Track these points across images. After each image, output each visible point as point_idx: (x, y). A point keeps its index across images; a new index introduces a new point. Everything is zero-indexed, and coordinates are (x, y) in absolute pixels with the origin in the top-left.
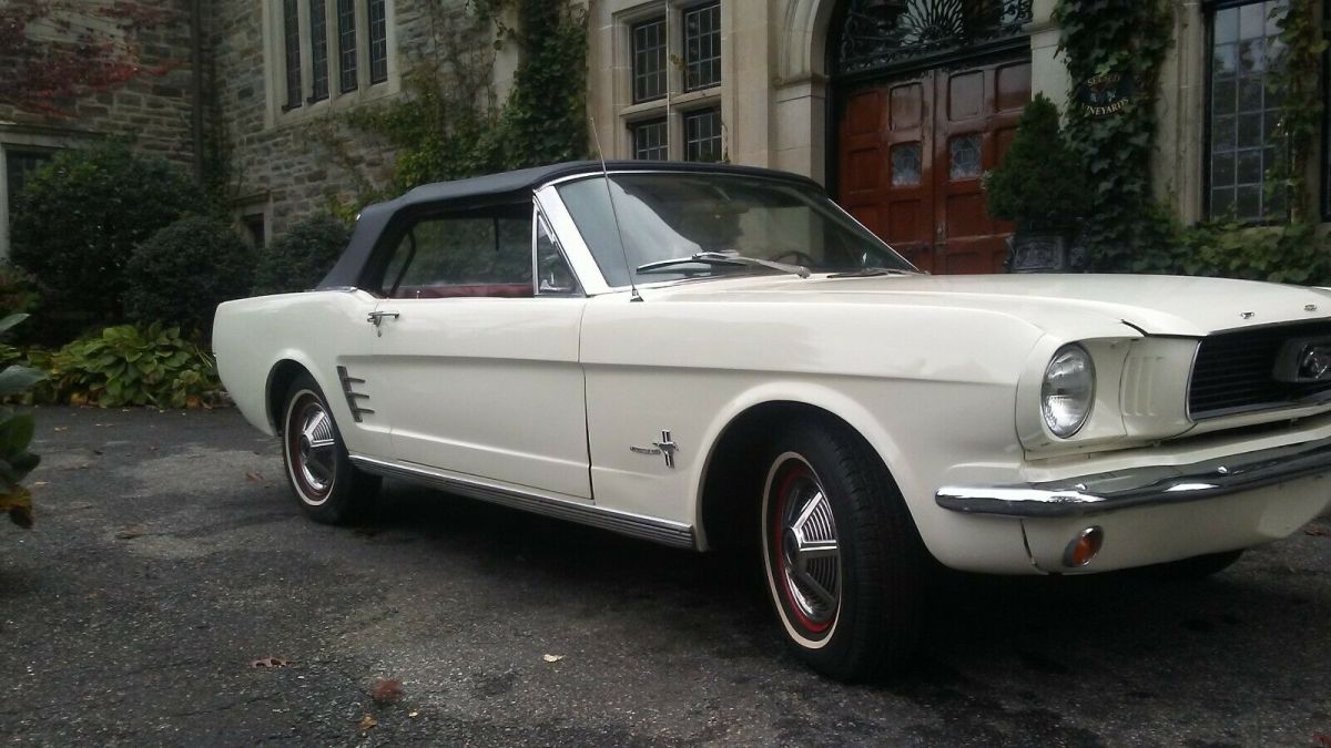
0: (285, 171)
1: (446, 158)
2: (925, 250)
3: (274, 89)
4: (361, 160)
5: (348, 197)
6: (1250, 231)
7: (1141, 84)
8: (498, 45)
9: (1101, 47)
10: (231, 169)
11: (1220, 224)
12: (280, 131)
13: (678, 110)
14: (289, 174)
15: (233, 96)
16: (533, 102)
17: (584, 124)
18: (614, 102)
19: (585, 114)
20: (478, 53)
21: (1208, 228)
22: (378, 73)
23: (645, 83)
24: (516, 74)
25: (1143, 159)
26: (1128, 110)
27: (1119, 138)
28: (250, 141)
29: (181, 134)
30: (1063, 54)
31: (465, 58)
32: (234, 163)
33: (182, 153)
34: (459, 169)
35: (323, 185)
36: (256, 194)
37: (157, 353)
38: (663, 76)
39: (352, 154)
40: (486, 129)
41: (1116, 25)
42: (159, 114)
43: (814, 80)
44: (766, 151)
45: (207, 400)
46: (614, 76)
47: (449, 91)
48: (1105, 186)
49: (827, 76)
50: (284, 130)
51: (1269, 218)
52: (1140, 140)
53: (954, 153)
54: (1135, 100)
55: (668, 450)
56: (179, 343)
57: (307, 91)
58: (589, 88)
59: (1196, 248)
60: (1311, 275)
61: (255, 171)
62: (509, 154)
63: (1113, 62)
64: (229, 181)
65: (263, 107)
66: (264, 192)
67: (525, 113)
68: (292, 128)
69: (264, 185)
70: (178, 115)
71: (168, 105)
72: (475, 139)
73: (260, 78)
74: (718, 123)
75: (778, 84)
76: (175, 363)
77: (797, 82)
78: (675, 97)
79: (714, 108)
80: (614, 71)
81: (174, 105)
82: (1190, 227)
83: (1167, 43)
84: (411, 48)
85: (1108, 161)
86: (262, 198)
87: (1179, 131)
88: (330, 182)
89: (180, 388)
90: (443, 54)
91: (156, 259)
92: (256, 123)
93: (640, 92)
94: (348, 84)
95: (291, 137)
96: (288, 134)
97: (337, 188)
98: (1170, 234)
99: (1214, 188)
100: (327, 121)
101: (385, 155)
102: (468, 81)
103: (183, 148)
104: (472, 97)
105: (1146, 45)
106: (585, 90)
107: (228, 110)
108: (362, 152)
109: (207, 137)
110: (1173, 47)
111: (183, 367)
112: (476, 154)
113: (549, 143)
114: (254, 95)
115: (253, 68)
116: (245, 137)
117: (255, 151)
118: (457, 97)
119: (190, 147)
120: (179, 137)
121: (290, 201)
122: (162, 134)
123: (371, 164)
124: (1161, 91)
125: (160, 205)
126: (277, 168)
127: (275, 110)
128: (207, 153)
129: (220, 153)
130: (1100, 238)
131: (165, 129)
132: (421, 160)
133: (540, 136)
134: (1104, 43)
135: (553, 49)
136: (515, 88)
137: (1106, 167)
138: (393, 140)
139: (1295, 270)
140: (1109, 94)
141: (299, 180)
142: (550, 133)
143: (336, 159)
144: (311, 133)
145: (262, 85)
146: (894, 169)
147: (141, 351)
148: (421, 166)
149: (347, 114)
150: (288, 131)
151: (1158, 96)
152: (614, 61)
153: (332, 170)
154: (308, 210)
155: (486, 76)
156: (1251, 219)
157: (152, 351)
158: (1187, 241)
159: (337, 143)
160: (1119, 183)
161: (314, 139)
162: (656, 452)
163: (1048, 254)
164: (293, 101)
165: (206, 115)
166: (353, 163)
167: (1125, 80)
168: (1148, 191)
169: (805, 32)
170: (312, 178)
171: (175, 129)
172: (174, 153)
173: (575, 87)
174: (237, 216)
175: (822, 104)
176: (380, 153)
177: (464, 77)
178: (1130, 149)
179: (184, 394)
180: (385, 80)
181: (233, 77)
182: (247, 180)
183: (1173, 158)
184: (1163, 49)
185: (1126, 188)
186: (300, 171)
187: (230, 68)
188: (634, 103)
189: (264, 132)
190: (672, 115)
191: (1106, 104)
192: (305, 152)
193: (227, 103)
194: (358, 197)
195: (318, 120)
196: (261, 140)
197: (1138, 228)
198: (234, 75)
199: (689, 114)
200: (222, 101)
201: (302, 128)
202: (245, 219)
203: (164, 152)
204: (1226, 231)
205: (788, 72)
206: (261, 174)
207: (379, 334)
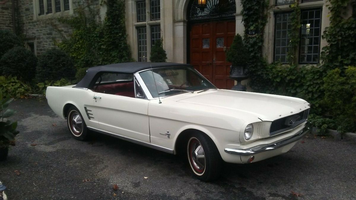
0: (40, 31)
1: (87, 33)
2: (211, 64)
3: (36, 9)
4: (62, 31)
5: (59, 40)
6: (283, 65)
7: (260, 31)
8: (101, 5)
9: (252, 22)
10: (24, 30)
11: (276, 64)
12: (38, 21)
13: (149, 25)
14: (41, 33)
15: (24, 10)
16: (111, 20)
17: (125, 27)
18: (132, 21)
19: (125, 24)
20: (95, 6)
21: (274, 64)
22: (67, 8)
23: (140, 17)
24: (106, 13)
25: (261, 48)
26: (257, 37)
27: (255, 43)
28: (29, 23)
29: (9, 20)
30: (243, 22)
31: (92, 7)
32: (25, 28)
33: (10, 25)
34: (91, 36)
35: (51, 36)
36: (31, 37)
37: (11, 84)
38: (145, 16)
39: (60, 29)
40: (98, 26)
41: (255, 17)
42: (4, 15)
43: (184, 21)
44: (172, 38)
45: (26, 96)
46: (132, 15)
47: (87, 15)
48: (252, 54)
49: (187, 20)
50: (40, 20)
51: (287, 63)
52: (260, 44)
53: (217, 41)
54: (259, 35)
55: (169, 135)
56: (17, 81)
57: (46, 11)
58: (126, 17)
59: (271, 69)
60: (296, 77)
61: (31, 31)
62: (105, 34)
63: (254, 26)
64: (23, 33)
65: (33, 14)
66: (34, 37)
67: (109, 23)
68: (41, 20)
69: (34, 35)
70: (8, 15)
71: (6, 12)
72: (95, 28)
73: (32, 6)
74: (160, 30)
75: (175, 21)
76: (16, 86)
77: (180, 21)
78: (148, 22)
79: (159, 25)
80: (132, 14)
81: (7, 12)
82: (270, 64)
83: (266, 22)
84: (76, 3)
85: (253, 48)
86: (34, 38)
87: (268, 42)
88: (53, 36)
89: (18, 93)
90: (85, 5)
91: (9, 58)
92: (31, 18)
93: (139, 20)
94: (58, 9)
95: (42, 23)
96: (41, 22)
97: (55, 38)
98: (266, 65)
99: (275, 55)
100: (52, 19)
101: (69, 30)
102: (93, 13)
103: (10, 23)
104: (94, 17)
105: (262, 22)
106: (125, 18)
107: (22, 14)
108: (63, 29)
109: (16, 21)
110: (268, 22)
111: (19, 88)
112: (96, 33)
113: (116, 31)
114: (30, 10)
115: (30, 3)
116: (28, 21)
117: (31, 25)
118: (90, 17)
119: (12, 23)
120: (9, 21)
121: (41, 40)
122: (4, 20)
123: (65, 32)
124: (265, 33)
125: (8, 43)
126: (38, 31)
127: (36, 15)
128: (17, 25)
129: (20, 25)
130: (250, 66)
131: (5, 19)
132: (80, 33)
133: (113, 29)
134: (252, 21)
135: (116, 7)
136: (106, 16)
137: (252, 50)
138: (72, 26)
139: (293, 76)
140: (253, 32)
141: (44, 34)
142: (116, 29)
143: (55, 30)
144: (47, 22)
145: (32, 8)
146: (203, 44)
147: (7, 83)
148: (80, 34)
149: (58, 18)
150: (40, 21)
151: (264, 33)
152: (132, 11)
153: (54, 33)
154: (47, 42)
155: (98, 13)
156: (284, 63)
157: (10, 83)
158: (270, 67)
159: (55, 26)
160: (255, 53)
161: (48, 24)
162: (166, 135)
163: (239, 71)
164: (42, 12)
165: (16, 15)
166: (60, 31)
167: (257, 31)
168: (261, 56)
169: (182, 9)
170: (48, 34)
171: (8, 19)
172: (8, 25)
173: (122, 17)
174: (26, 42)
175: (186, 27)
176: (68, 29)
177: (92, 12)
178: (258, 46)
179: (20, 95)
180: (69, 10)
181: (23, 5)
182: (29, 33)
183: (267, 48)
184: (265, 23)
185: (257, 55)
186: (44, 32)
187: (22, 2)
188: (138, 22)
189: (33, 21)
190: (148, 26)
191: (253, 35)
192: (46, 27)
193: (22, 12)
194: (62, 41)
195: (50, 19)
196: (33, 23)
197: (259, 64)
198: (23, 4)
199: (152, 26)
200: (20, 11)
201: (45, 21)
202: (28, 43)
203: (5, 25)
204: (278, 65)
205: (177, 18)
206: (33, 32)
207: (96, 101)
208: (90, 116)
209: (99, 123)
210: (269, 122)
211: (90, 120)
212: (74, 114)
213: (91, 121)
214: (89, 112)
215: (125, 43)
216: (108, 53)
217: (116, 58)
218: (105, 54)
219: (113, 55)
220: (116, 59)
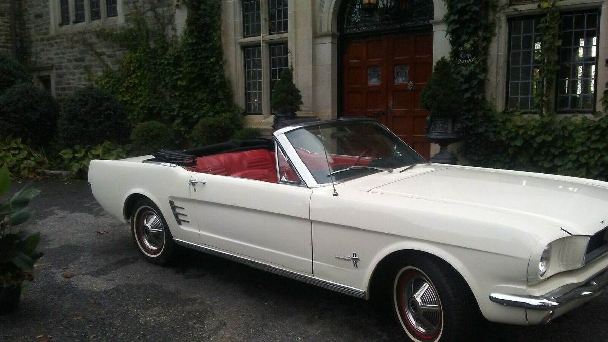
0: (61, 56)
1: (150, 58)
2: (383, 114)
3: (54, 15)
4: (104, 54)
5: (97, 71)
6: (526, 116)
7: (481, 52)
8: (177, 6)
9: (466, 35)
10: (32, 53)
11: (512, 112)
12: (58, 36)
13: (267, 43)
14: (64, 58)
15: (32, 17)
16: (196, 34)
17: (221, 46)
18: (235, 36)
19: (221, 41)
20: (166, 8)
21: (508, 113)
22: (112, 12)
23: (250, 28)
24: (187, 21)
25: (482, 84)
26: (477, 63)
27: (472, 75)
28: (42, 40)
29: (6, 35)
30: (449, 36)
31: (159, 10)
32: (33, 50)
33: (6, 44)
34: (158, 63)
35: (83, 64)
36: (45, 66)
37: (11, 151)
38: (259, 26)
39: (99, 51)
40: (171, 45)
41: (472, 26)
43: (333, 36)
44: (311, 66)
45: (38, 174)
46: (235, 24)
47: (151, 24)
48: (467, 95)
49: (339, 34)
50: (61, 35)
51: (533, 111)
52: (482, 77)
53: (396, 72)
54: (480, 59)
55: (355, 261)
56: (22, 146)
57: (72, 18)
58: (223, 29)
59: (504, 122)
60: (553, 138)
61: (44, 55)
62: (185, 59)
63: (471, 42)
64: (31, 58)
65: (49, 23)
66: (50, 65)
67: (192, 40)
68: (65, 35)
69: (50, 62)
70: (4, 26)
72: (166, 50)
73: (46, 9)
74: (286, 52)
75: (316, 36)
76: (21, 156)
77: (325, 36)
78: (264, 37)
79: (285, 43)
80: (235, 22)
81: (2, 21)
82: (501, 113)
83: (494, 35)
84: (130, 3)
85: (468, 84)
86: (51, 68)
87: (497, 72)
88: (86, 63)
89: (24, 168)
90: (147, 7)
91: (7, 105)
92: (45, 31)
93: (246, 34)
94: (95, 15)
95: (65, 40)
96: (63, 38)
97: (91, 66)
98: (493, 116)
99: (510, 97)
100: (85, 33)
101: (116, 53)
102: (161, 21)
103: (7, 41)
104: (164, 29)
105: (485, 35)
106: (220, 30)
107: (29, 24)
108: (104, 50)
109: (18, 36)
110: (495, 36)
111: (26, 158)
112: (167, 57)
113: (204, 54)
114: (44, 18)
115: (42, 4)
116: (39, 38)
117: (44, 45)
118: (156, 28)
119: (9, 41)
120: (4, 37)
121: (64, 71)
123: (109, 56)
124: (490, 55)
125: (5, 76)
126: (57, 54)
127: (55, 25)
128: (19, 44)
129: (25, 44)
130: (464, 117)
132: (138, 58)
133: (200, 51)
134: (467, 34)
135: (205, 10)
136: (186, 27)
137: (467, 87)
138: (121, 46)
139: (547, 136)
140: (468, 55)
141: (69, 61)
142: (205, 49)
143: (90, 52)
144: (76, 38)
145: (48, 13)
146: (369, 77)
147: (4, 150)
148: (138, 60)
149: (96, 32)
150: (63, 36)
151: (488, 57)
152: (234, 17)
153: (88, 57)
154: (75, 75)
155: (171, 20)
156: (526, 111)
157: (9, 150)
158: (500, 120)
159: (91, 45)
160: (473, 94)
161: (77, 41)
162: (349, 260)
163: (446, 126)
164: (65, 20)
165: (17, 26)
166: (99, 55)
167: (475, 51)
168: (484, 98)
169: (329, 13)
170: (76, 60)
171: (2, 33)
172: (3, 44)
173: (216, 28)
174: (35, 75)
175: (336, 45)
176: (114, 52)
177: (159, 19)
178: (478, 80)
179: (27, 172)
180: (116, 15)
181: (31, 8)
182: (41, 58)
183: (494, 84)
184: (491, 37)
185: (476, 97)
186: (70, 56)
187: (29, 3)
188: (244, 37)
189: (49, 36)
190: (264, 45)
191: (467, 59)
192: (72, 48)
193: (28, 20)
194: (103, 72)
195: (80, 33)
196: (48, 40)
197: (480, 113)
198: (31, 6)
199: (271, 45)
200: (25, 18)
201: (71, 36)
202: (40, 77)
204: (515, 115)
205: (321, 31)
206: (48, 56)
207: (195, 190)
208: (181, 218)
209: (201, 232)
210: (583, 237)
211: (181, 227)
212: (146, 214)
213: (184, 227)
214: (178, 211)
215: (222, 77)
216: (191, 94)
217: (205, 104)
218: (186, 96)
219: (199, 97)
220: (205, 106)
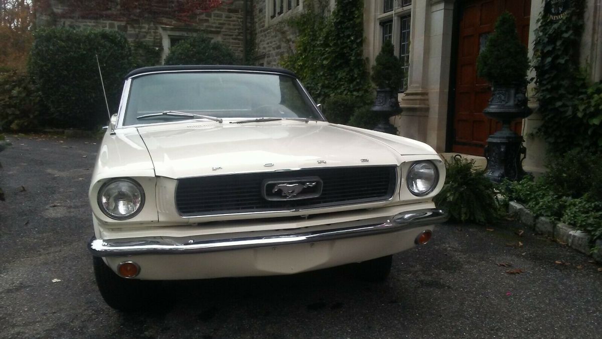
3: (268, 10)
4: (291, 40)
10: (256, 44)
12: (269, 27)
14: (271, 46)
15: (257, 12)
16: (341, 13)
18: (375, 12)
24: (336, 1)
28: (261, 31)
29: (239, 29)
32: (257, 41)
33: (239, 37)
34: (316, 45)
35: (280, 51)
39: (288, 38)
42: (229, 21)
43: (447, 1)
44: (423, 37)
46: (375, 1)
47: (316, 9)
52: (568, 35)
57: (278, 10)
58: (365, 6)
59: (592, 94)
61: (262, 45)
62: (331, 38)
64: (255, 49)
65: (265, 17)
66: (264, 54)
67: (337, 19)
68: (272, 26)
69: (264, 51)
70: (237, 21)
71: (234, 17)
72: (321, 31)
73: (265, 4)
77: (439, 2)
78: (397, 9)
79: (409, 15)
81: (236, 17)
86: (264, 56)
88: (282, 50)
92: (263, 24)
93: (386, 8)
96: (271, 29)
97: (283, 53)
98: (583, 86)
100: (282, 23)
102: (322, 5)
103: (239, 34)
104: (323, 11)
106: (363, 7)
107: (256, 18)
108: (291, 37)
109: (248, 30)
114: (263, 12)
117: (262, 36)
118: (319, 12)
119: (242, 34)
120: (237, 31)
121: (271, 58)
122: (230, 29)
123: (293, 42)
124: (587, 7)
126: (268, 43)
127: (268, 17)
128: (249, 37)
129: (252, 37)
131: (231, 27)
132: (304, 41)
133: (343, 29)
137: (551, 49)
138: (300, 31)
140: (560, 8)
141: (274, 49)
142: (347, 28)
143: (284, 40)
144: (277, 28)
145: (265, 7)
146: (480, 45)
148: (304, 44)
149: (288, 20)
153: (283, 45)
155: (327, 2)
158: (591, 91)
159: (284, 33)
160: (556, 58)
161: (278, 31)
164: (274, 14)
165: (249, 20)
166: (288, 41)
168: (577, 62)
170: (277, 48)
171: (236, 27)
172: (236, 37)
173: (358, 6)
176: (296, 37)
178: (563, 39)
180: (299, 5)
181: (257, 4)
182: (260, 48)
183: (590, 44)
185: (558, 61)
186: (274, 45)
188: (384, 13)
189: (265, 28)
190: (395, 19)
191: (558, 14)
192: (276, 37)
193: (256, 15)
195: (280, 23)
196: (264, 31)
198: (258, 2)
199: (403, 18)
200: (254, 14)
201: (275, 26)
203: (231, 37)
206: (264, 46)
216: (333, 73)
217: (343, 83)
218: (328, 76)
219: (339, 76)
220: (343, 85)
